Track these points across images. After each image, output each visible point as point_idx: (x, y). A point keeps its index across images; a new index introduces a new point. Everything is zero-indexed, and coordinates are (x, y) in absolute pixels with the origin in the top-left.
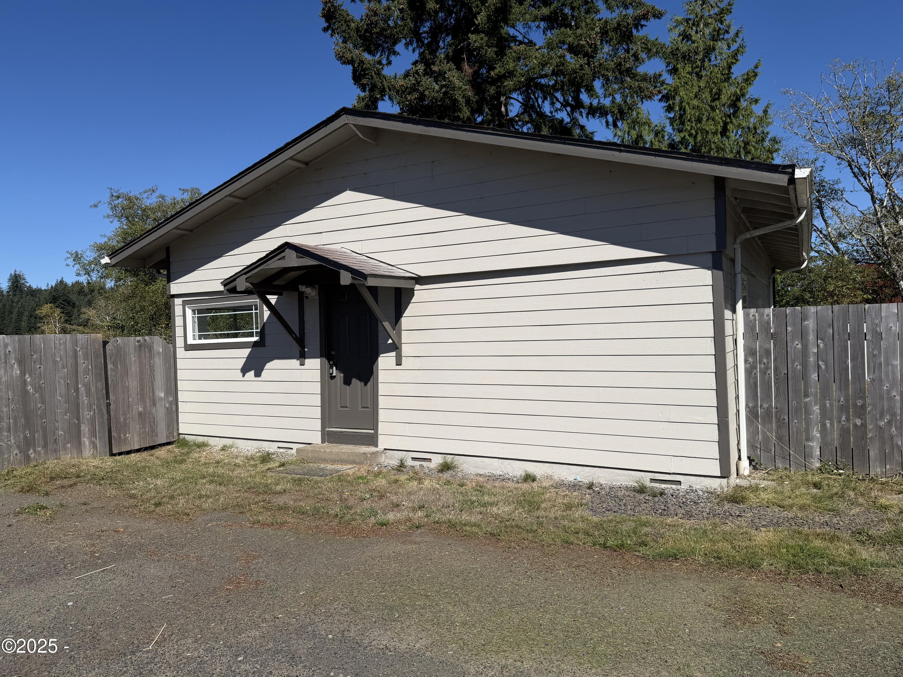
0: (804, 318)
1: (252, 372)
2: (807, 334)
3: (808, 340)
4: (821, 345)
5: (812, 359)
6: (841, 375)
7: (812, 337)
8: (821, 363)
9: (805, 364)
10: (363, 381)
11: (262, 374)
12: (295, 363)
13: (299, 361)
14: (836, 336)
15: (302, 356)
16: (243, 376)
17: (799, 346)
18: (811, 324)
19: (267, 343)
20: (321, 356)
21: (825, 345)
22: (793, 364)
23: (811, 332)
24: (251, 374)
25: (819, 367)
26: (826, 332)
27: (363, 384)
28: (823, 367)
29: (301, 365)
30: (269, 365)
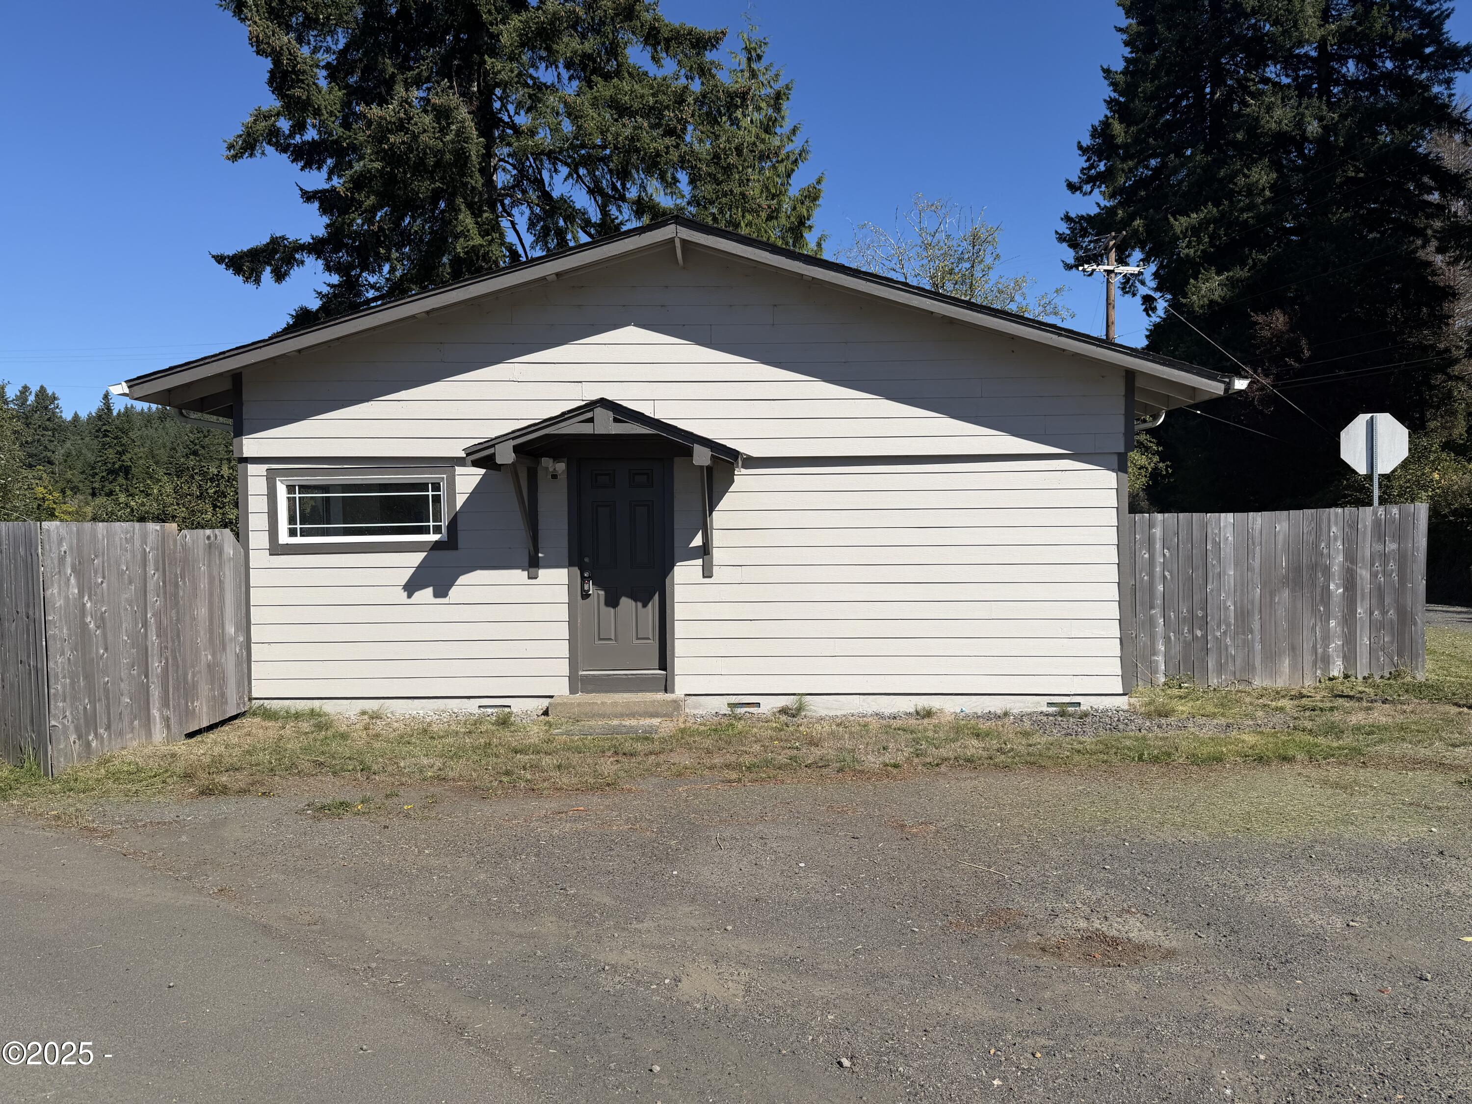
0: (1151, 525)
1: (430, 590)
2: (1154, 543)
3: (1154, 548)
4: (1167, 554)
5: (1158, 569)
6: (1184, 585)
7: (1158, 545)
8: (1167, 573)
9: (1151, 575)
10: (640, 601)
11: (450, 592)
12: (519, 575)
13: (526, 573)
14: (1181, 546)
15: (533, 564)
16: (409, 596)
17: (1147, 556)
18: (1158, 532)
19: (460, 545)
20: (571, 564)
21: (1171, 554)
22: (1140, 575)
23: (1158, 541)
24: (427, 593)
25: (1164, 577)
26: (1171, 540)
27: (640, 604)
28: (1169, 577)
29: (529, 578)
30: (463, 579)
